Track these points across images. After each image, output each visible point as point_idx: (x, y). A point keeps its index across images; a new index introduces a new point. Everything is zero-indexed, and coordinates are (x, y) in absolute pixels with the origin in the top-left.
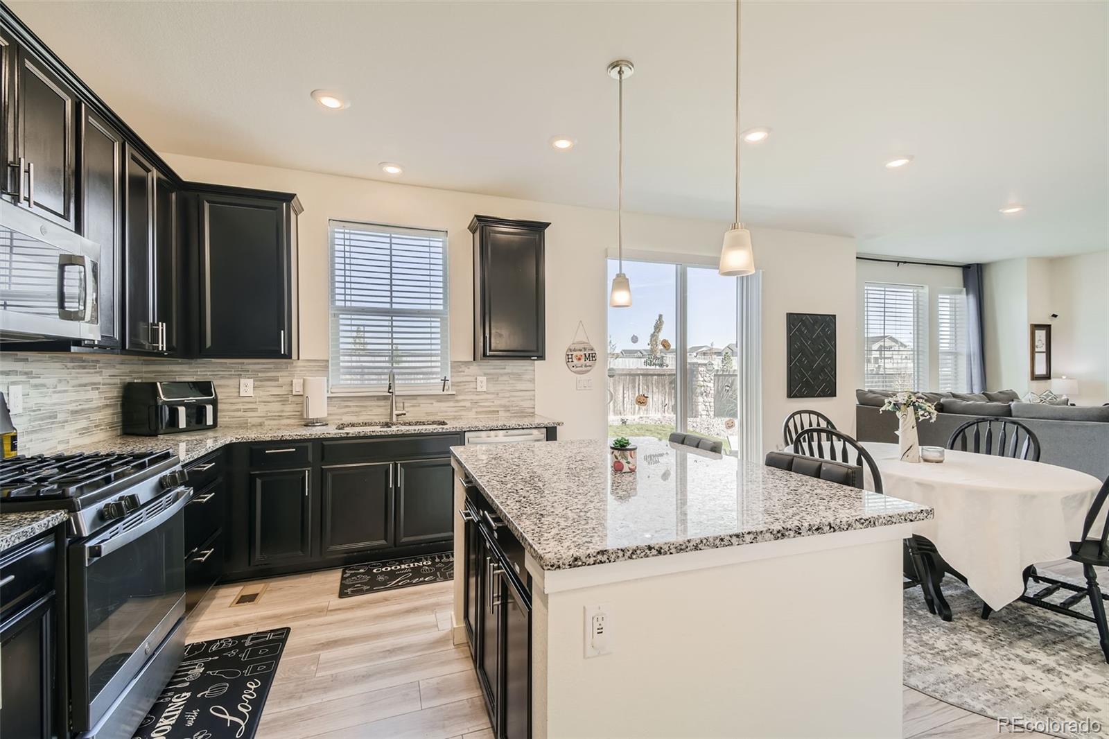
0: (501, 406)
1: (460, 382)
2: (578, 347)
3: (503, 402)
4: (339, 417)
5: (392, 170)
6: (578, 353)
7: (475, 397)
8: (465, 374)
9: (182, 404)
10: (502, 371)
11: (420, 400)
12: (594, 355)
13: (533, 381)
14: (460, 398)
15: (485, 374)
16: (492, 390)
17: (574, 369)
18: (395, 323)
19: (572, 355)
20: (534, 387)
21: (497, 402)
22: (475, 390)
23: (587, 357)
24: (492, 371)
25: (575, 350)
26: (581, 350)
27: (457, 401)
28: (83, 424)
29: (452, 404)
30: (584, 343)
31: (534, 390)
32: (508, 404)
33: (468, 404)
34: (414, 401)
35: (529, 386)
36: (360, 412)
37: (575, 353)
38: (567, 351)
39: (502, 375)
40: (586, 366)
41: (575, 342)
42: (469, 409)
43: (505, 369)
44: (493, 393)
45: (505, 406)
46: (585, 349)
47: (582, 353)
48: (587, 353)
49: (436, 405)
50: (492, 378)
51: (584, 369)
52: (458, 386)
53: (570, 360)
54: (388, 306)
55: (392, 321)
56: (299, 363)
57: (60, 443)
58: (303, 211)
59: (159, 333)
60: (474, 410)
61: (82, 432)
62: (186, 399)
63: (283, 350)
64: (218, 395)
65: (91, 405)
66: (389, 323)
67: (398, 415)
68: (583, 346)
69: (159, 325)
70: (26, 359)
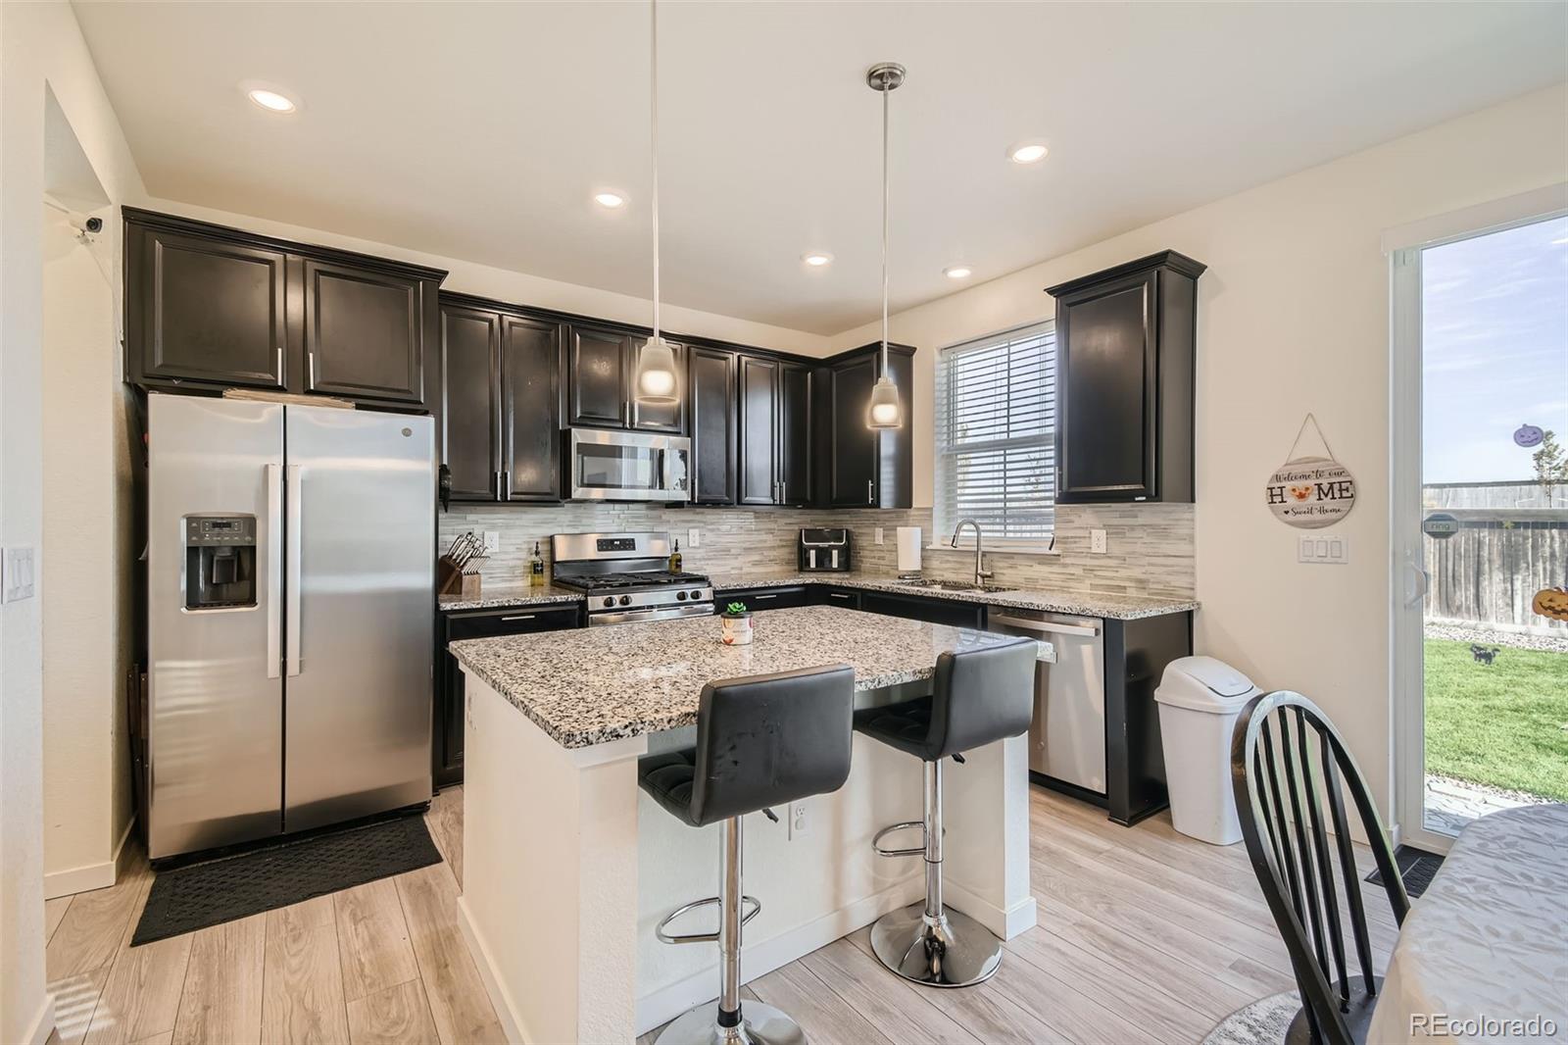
0: (1129, 579)
1: (1068, 538)
2: (1297, 470)
3: (1137, 573)
4: (941, 573)
5: (959, 274)
6: (1300, 484)
7: (1089, 562)
8: (1075, 525)
9: (834, 547)
10: (1131, 521)
11: (1018, 559)
12: (1344, 486)
13: (1191, 539)
14: (1068, 561)
15: (1104, 526)
16: (1116, 550)
17: (1290, 517)
18: (1008, 458)
19: (1281, 488)
20: (1193, 551)
21: (1123, 573)
22: (1088, 550)
23: (1323, 492)
24: (1116, 522)
25: (1289, 478)
26: (1305, 477)
27: (1065, 565)
28: (756, 557)
29: (1056, 569)
30: (1317, 460)
31: (1193, 557)
32: (1143, 577)
33: (1078, 571)
34: (1011, 561)
35: (1183, 548)
36: (959, 569)
37: (1289, 485)
38: (1271, 481)
39: (1132, 528)
40: (1322, 511)
41: (1293, 458)
42: (1079, 579)
43: (1136, 517)
44: (1117, 558)
45: (1140, 581)
46: (1318, 474)
47: (1311, 483)
48: (1324, 482)
49: (1037, 567)
50: (1113, 532)
51: (1317, 516)
52: (1065, 543)
53: (1278, 499)
54: (1005, 436)
55: (1005, 455)
56: (912, 512)
57: (733, 568)
58: (915, 349)
59: (777, 490)
60: (1088, 582)
61: (755, 564)
62: (821, 544)
63: (870, 499)
64: (863, 542)
65: (765, 545)
66: (1002, 459)
67: (983, 577)
68: (1314, 467)
69: (777, 484)
70: (702, 513)
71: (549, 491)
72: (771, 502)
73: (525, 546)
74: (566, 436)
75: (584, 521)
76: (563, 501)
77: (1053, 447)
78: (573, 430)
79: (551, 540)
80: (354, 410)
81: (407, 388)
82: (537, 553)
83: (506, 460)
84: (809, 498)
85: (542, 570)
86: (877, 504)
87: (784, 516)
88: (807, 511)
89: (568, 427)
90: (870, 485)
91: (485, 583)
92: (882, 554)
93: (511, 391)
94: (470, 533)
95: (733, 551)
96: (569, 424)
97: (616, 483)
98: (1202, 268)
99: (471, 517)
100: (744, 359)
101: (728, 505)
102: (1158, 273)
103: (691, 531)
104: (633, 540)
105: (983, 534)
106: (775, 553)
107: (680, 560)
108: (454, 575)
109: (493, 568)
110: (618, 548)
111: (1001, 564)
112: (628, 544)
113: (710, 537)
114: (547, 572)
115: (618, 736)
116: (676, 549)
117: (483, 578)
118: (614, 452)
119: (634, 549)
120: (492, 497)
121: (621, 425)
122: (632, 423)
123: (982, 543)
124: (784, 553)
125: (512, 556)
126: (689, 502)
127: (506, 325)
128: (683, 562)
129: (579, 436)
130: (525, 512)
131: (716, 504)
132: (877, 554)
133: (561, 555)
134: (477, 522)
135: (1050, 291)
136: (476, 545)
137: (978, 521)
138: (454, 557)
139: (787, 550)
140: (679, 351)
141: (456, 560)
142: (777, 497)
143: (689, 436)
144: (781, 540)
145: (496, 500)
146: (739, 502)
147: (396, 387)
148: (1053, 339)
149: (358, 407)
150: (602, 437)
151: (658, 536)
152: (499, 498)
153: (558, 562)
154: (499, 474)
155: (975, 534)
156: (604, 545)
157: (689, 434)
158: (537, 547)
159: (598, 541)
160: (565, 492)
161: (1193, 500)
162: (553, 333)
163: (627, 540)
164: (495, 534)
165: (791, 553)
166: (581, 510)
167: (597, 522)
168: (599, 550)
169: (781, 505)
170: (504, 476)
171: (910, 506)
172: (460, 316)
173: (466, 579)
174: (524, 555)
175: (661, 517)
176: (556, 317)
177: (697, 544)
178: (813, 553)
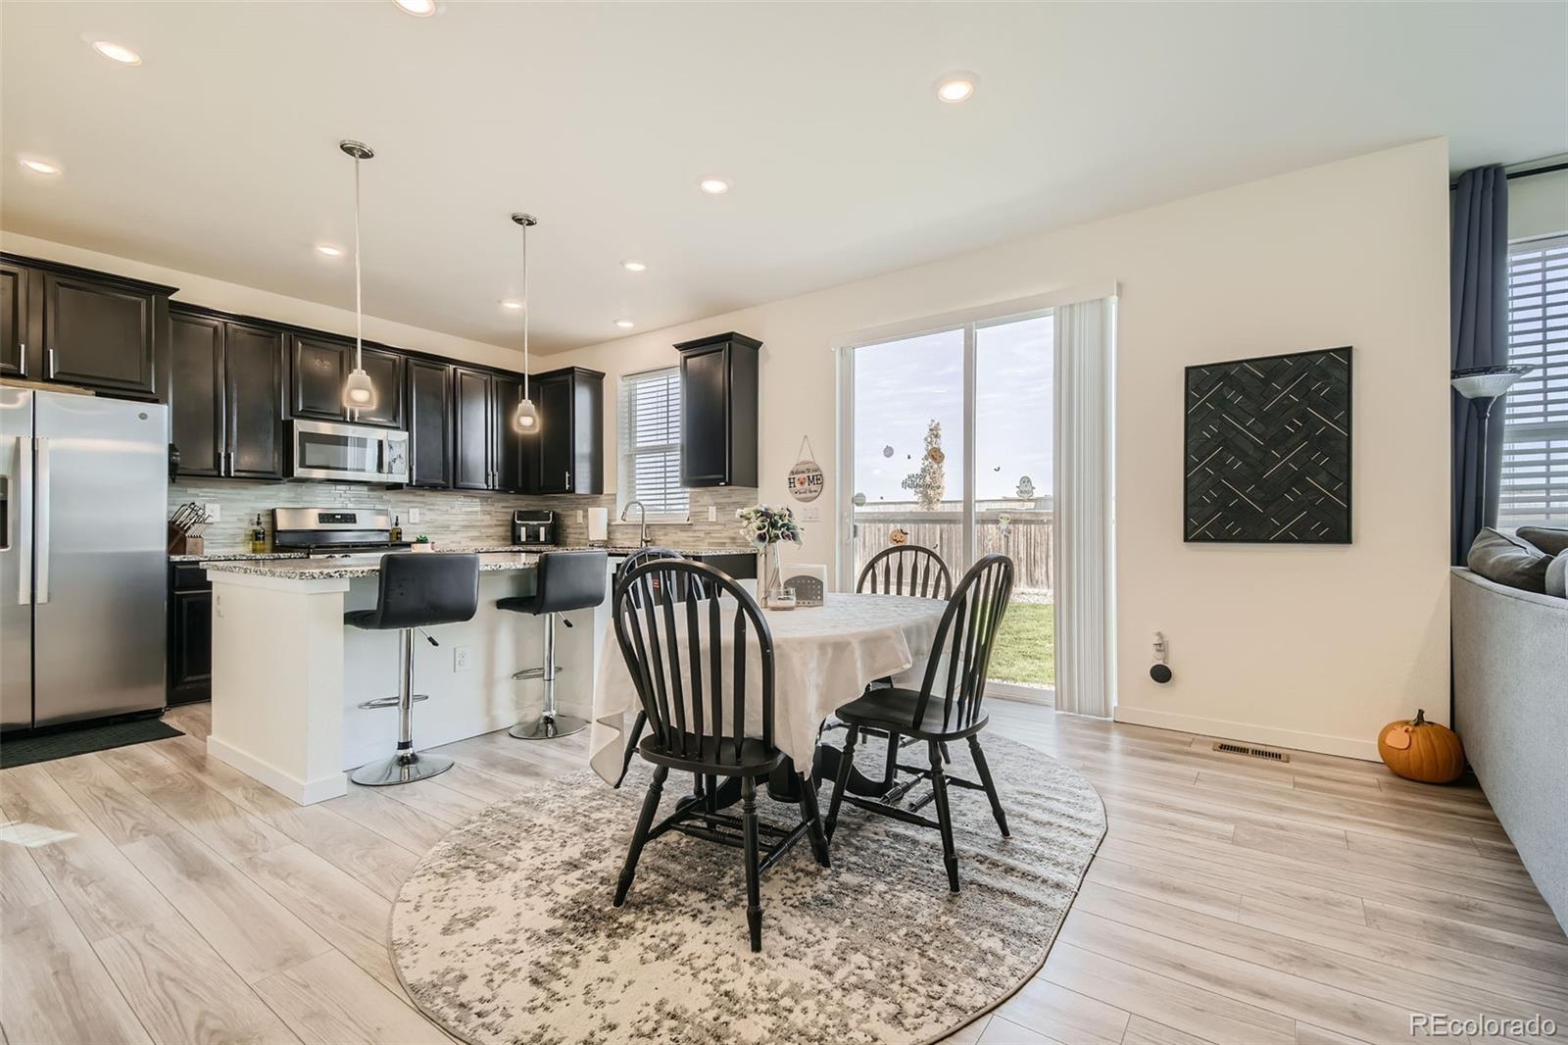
0: (726, 538)
1: (696, 513)
2: (800, 468)
3: (731, 533)
5: (626, 325)
6: (802, 476)
7: (708, 528)
8: (699, 504)
9: (542, 525)
10: (727, 500)
11: (669, 528)
12: (819, 478)
14: (696, 528)
15: (716, 504)
16: (722, 519)
17: (798, 495)
18: (668, 458)
19: (794, 477)
21: (725, 534)
22: (707, 520)
23: (811, 481)
24: (722, 501)
25: (797, 473)
26: (803, 472)
27: (695, 531)
29: (690, 534)
30: (808, 463)
32: (734, 536)
33: (702, 535)
34: (663, 530)
36: (634, 538)
37: (797, 476)
38: (789, 474)
39: (730, 504)
40: (810, 492)
41: (798, 463)
42: (702, 540)
43: (731, 497)
44: (721, 524)
45: (732, 539)
46: (809, 471)
47: (805, 475)
48: (811, 475)
49: (679, 534)
50: (720, 507)
51: (809, 495)
52: (696, 516)
53: (792, 485)
54: (665, 442)
55: (665, 456)
56: (602, 497)
57: (452, 542)
58: (604, 374)
59: (490, 478)
60: (707, 541)
61: (473, 539)
62: (531, 523)
63: (567, 486)
64: (569, 522)
65: (483, 524)
66: (663, 459)
67: (646, 542)
68: (807, 466)
69: (490, 472)
70: (423, 495)
71: (271, 470)
72: (486, 487)
73: (247, 518)
74: (288, 427)
75: (305, 498)
76: (286, 480)
77: (679, 453)
78: (295, 421)
79: (273, 513)
80: (94, 397)
81: (139, 380)
82: (258, 523)
83: (229, 442)
84: (520, 485)
85: (263, 538)
86: (572, 490)
87: (499, 501)
88: (518, 496)
89: (290, 418)
90: (567, 475)
91: (208, 547)
92: (582, 531)
93: (235, 385)
94: (193, 504)
95: (452, 528)
96: (292, 415)
97: (341, 466)
98: (761, 344)
99: (191, 491)
100: (459, 371)
101: (444, 488)
102: (730, 345)
103: (411, 510)
104: (354, 515)
105: (646, 513)
106: (492, 531)
107: (400, 533)
108: (178, 537)
109: (214, 535)
110: (339, 521)
111: (659, 533)
112: (351, 519)
113: (430, 516)
114: (268, 540)
115: (331, 576)
116: (397, 524)
117: (205, 543)
118: (341, 441)
119: (355, 522)
120: (216, 474)
121: (342, 419)
122: (352, 417)
123: (646, 519)
124: (501, 531)
125: (234, 525)
126: (407, 485)
127: (230, 330)
128: (403, 535)
129: (300, 426)
130: (246, 489)
131: (434, 488)
132: (578, 531)
133: (283, 523)
134: (197, 496)
135: (678, 347)
136: (200, 513)
137: (643, 503)
138: (178, 523)
139: (503, 529)
140: (397, 361)
141: (179, 525)
142: (490, 483)
143: (407, 431)
144: (497, 520)
145: (219, 476)
146: (455, 487)
147: (128, 379)
148: (678, 379)
149: (98, 394)
150: (325, 428)
151: (380, 512)
152: (223, 474)
153: (280, 531)
154: (223, 454)
155: (641, 513)
156: (324, 518)
157: (408, 428)
158: (259, 519)
159: (320, 515)
160: (288, 471)
161: (757, 486)
162: (276, 340)
163: (347, 515)
164: (217, 507)
165: (507, 531)
166: (303, 488)
167: (318, 499)
168: (320, 522)
169: (493, 489)
170: (228, 457)
171: (601, 493)
172: (184, 321)
173: (190, 541)
174: (245, 525)
175: (382, 497)
176: (281, 328)
177: (417, 521)
178: (523, 529)
